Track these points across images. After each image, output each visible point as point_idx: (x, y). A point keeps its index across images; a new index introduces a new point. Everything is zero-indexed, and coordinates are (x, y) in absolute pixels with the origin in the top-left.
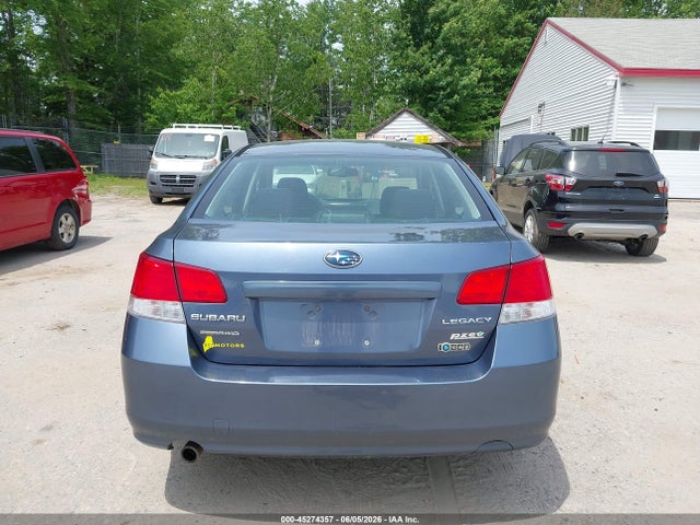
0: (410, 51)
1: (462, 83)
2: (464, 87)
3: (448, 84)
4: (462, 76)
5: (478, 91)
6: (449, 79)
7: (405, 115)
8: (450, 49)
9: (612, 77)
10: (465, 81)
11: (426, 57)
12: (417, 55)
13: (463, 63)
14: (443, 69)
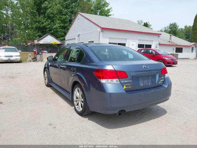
0: (37, 17)
1: (54, 27)
2: (54, 28)
3: (50, 27)
4: (53, 25)
5: (58, 30)
6: (50, 26)
7: (49, 36)
8: (49, 17)
9: (99, 29)
10: (55, 27)
11: (42, 19)
12: (40, 18)
13: (53, 21)
14: (48, 23)
